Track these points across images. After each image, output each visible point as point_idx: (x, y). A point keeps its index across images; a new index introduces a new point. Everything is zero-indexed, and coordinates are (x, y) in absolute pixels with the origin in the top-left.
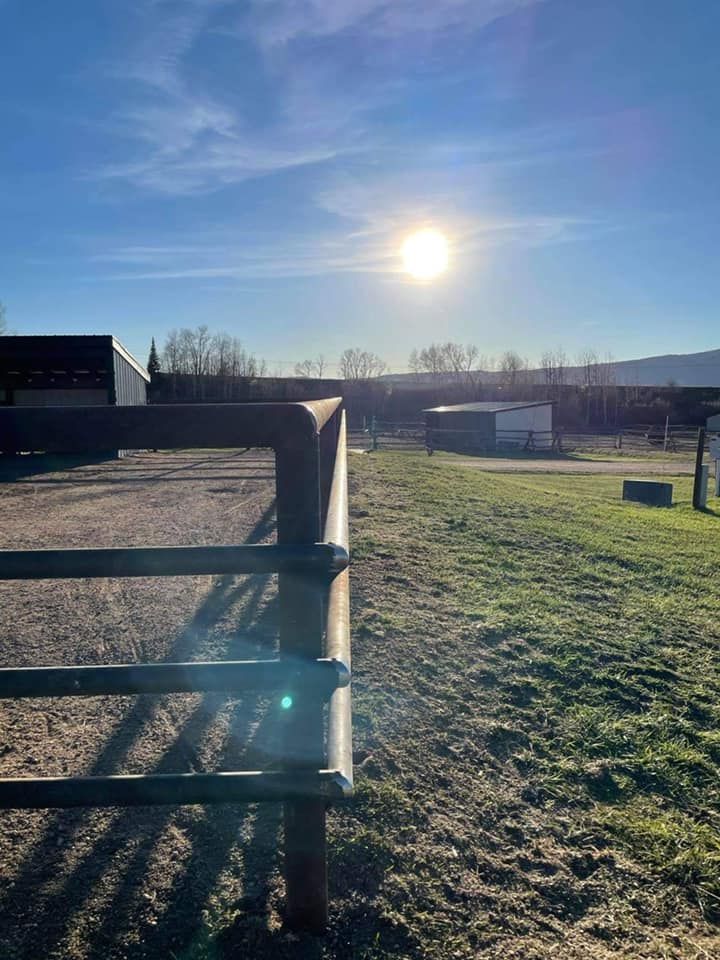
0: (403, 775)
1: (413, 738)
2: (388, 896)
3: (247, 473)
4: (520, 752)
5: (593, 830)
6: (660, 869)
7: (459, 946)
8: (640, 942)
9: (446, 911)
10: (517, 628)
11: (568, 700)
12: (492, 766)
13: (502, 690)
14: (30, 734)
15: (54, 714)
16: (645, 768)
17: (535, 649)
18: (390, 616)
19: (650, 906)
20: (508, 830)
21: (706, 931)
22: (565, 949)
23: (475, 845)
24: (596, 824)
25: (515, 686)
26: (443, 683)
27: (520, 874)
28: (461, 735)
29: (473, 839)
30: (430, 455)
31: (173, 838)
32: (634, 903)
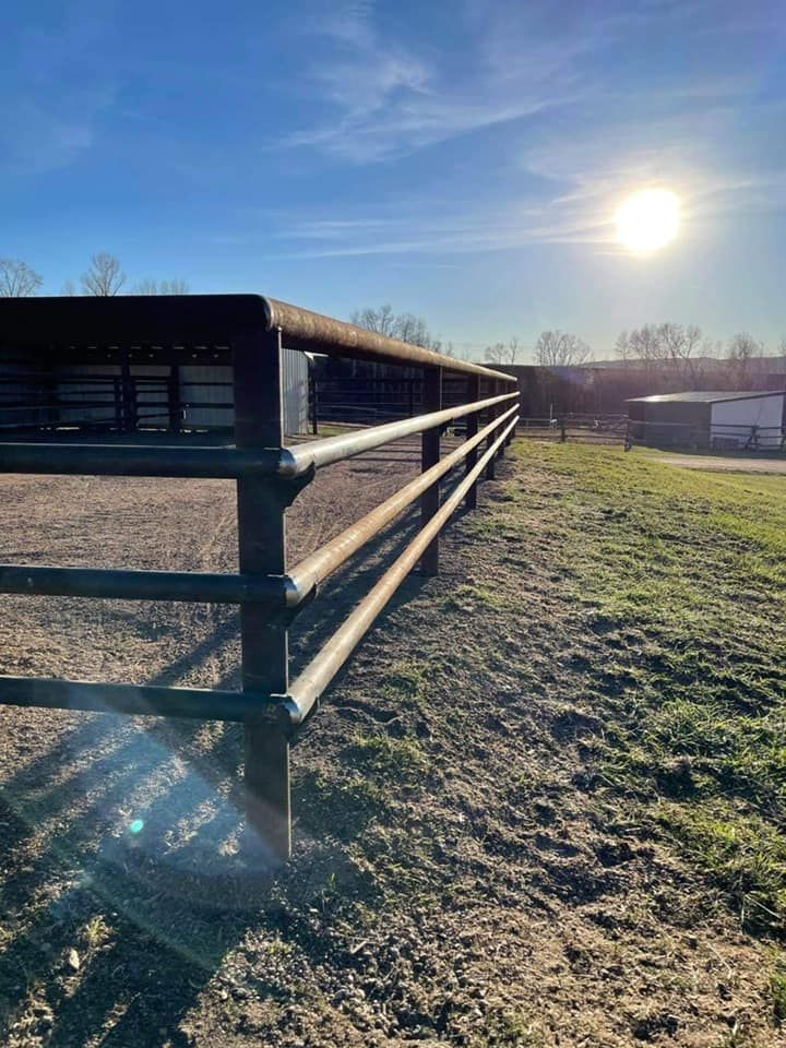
0: (431, 739)
1: (461, 707)
2: (364, 845)
3: (398, 456)
4: (589, 738)
5: (643, 823)
6: (707, 870)
7: (426, 904)
8: (646, 937)
9: (426, 869)
10: (638, 619)
11: (670, 695)
12: (548, 746)
13: (593, 677)
14: (83, 668)
15: (112, 654)
16: (736, 770)
17: (652, 642)
18: (486, 594)
19: (678, 905)
20: (538, 807)
21: (737, 940)
22: (553, 929)
23: (492, 815)
24: (650, 817)
25: (609, 674)
26: (522, 662)
27: (533, 850)
28: (522, 713)
29: (489, 808)
30: (626, 450)
31: (173, 767)
32: (659, 899)
